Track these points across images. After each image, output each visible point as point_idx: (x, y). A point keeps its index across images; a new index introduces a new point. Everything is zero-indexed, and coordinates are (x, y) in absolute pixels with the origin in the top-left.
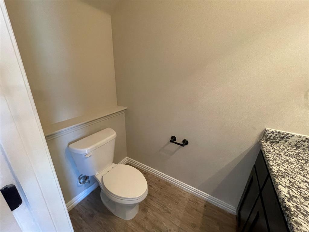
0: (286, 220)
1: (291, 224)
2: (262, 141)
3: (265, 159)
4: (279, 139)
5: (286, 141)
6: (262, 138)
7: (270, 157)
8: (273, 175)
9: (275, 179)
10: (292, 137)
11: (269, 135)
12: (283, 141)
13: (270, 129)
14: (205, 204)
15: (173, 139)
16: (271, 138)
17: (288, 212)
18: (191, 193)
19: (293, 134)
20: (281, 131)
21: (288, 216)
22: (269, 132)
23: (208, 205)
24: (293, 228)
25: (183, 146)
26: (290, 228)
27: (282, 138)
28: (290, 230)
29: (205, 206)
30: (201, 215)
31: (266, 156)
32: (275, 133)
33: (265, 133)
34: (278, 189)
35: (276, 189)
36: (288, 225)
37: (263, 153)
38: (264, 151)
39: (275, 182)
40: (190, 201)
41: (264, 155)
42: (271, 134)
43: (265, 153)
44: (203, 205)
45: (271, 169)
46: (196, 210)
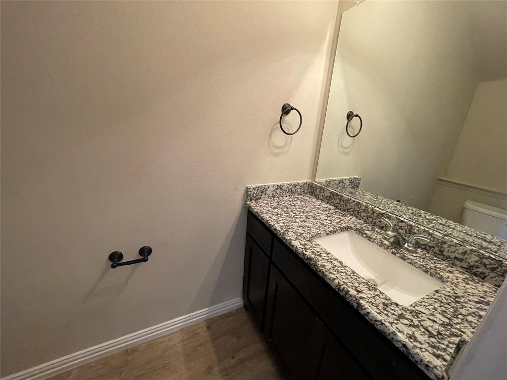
0: (315, 270)
1: (320, 270)
2: (248, 203)
3: (263, 221)
4: (260, 194)
5: (266, 194)
6: (247, 199)
7: (265, 216)
8: (281, 234)
9: (285, 238)
10: (268, 188)
11: (252, 193)
12: (263, 195)
13: (252, 186)
14: (206, 326)
15: (116, 259)
16: (254, 195)
17: (312, 262)
18: (179, 329)
19: (269, 184)
20: (260, 185)
21: (314, 265)
22: (251, 190)
23: (211, 323)
24: (323, 272)
25: (146, 260)
26: (321, 275)
27: (262, 192)
28: (322, 276)
29: (208, 327)
30: (210, 345)
31: (262, 217)
32: (256, 189)
33: (248, 192)
34: (293, 246)
35: (291, 247)
36: (318, 273)
37: (257, 215)
38: (258, 213)
39: (286, 240)
40: (185, 342)
41: (260, 218)
42: (254, 191)
43: (259, 215)
44: (205, 328)
45: (275, 229)
46: (201, 345)
